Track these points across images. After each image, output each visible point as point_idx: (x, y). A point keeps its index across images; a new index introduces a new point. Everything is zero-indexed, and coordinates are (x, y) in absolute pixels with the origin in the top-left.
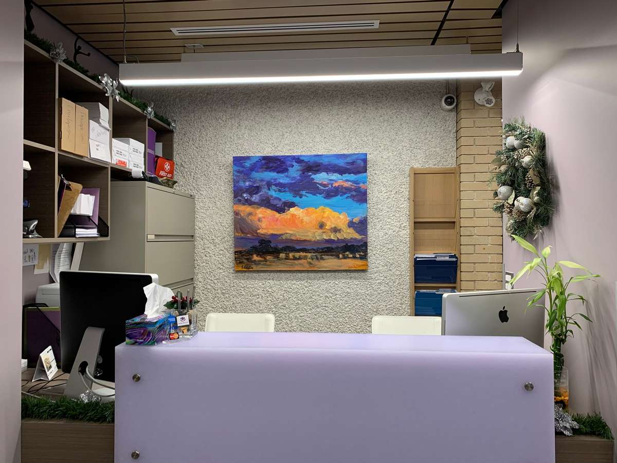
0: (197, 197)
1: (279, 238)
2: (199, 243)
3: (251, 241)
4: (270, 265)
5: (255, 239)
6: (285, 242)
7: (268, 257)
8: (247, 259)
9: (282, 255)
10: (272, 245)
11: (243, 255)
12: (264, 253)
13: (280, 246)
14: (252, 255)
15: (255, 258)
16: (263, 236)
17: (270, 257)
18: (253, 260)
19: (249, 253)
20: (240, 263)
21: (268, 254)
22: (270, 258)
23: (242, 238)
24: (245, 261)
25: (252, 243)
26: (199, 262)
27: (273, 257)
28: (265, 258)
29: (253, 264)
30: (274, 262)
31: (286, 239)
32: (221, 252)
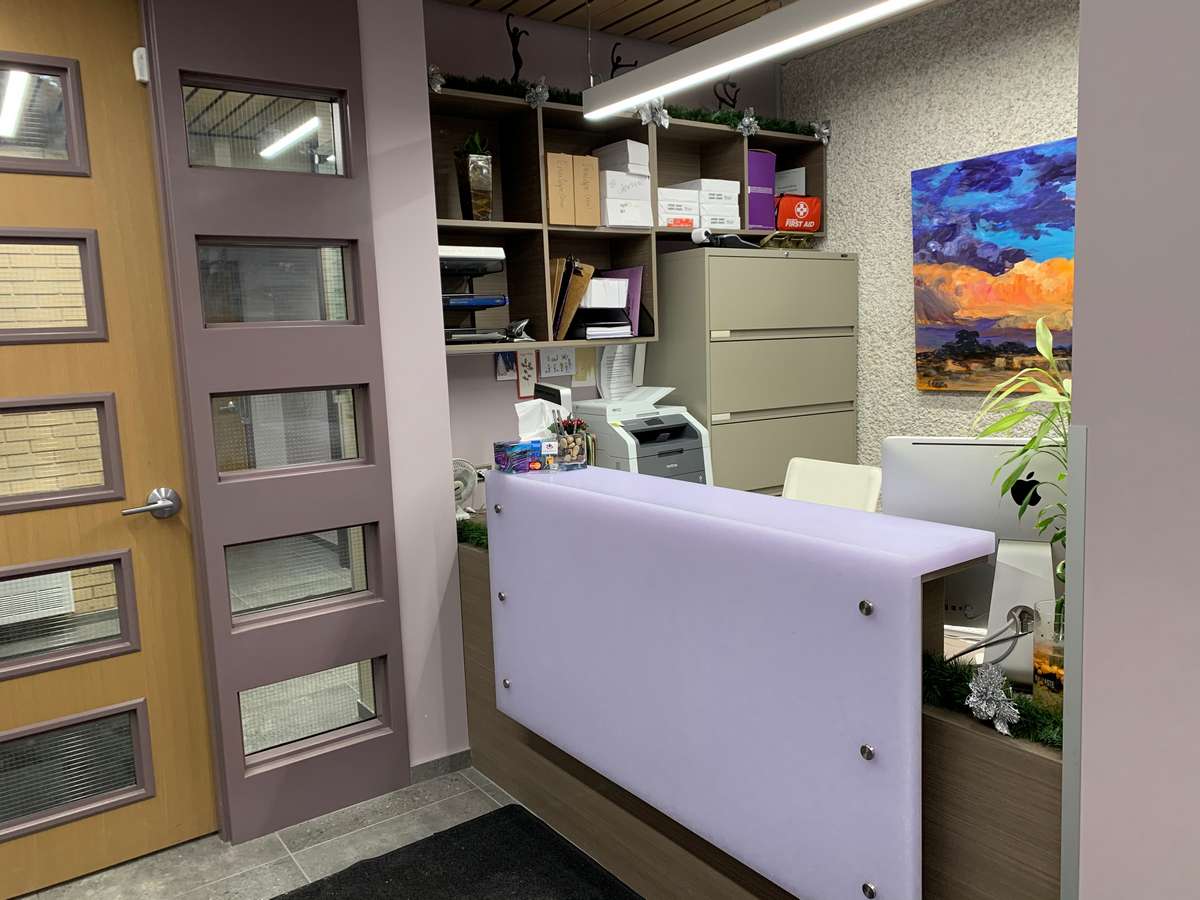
0: (862, 256)
1: (994, 327)
2: (865, 340)
3: (945, 333)
4: (977, 381)
5: (952, 330)
6: (1006, 335)
7: (974, 365)
8: (937, 369)
9: (1000, 362)
10: (981, 341)
11: (930, 361)
12: (967, 357)
13: (996, 343)
14: (944, 360)
15: (951, 366)
16: (964, 324)
17: (977, 365)
18: (947, 369)
19: (940, 357)
20: (925, 375)
21: (975, 358)
22: (976, 368)
23: (928, 329)
24: (934, 372)
25: (945, 336)
26: (865, 372)
27: (981, 365)
28: (968, 367)
29: (947, 377)
30: (984, 374)
31: (1006, 329)
32: (899, 356)
